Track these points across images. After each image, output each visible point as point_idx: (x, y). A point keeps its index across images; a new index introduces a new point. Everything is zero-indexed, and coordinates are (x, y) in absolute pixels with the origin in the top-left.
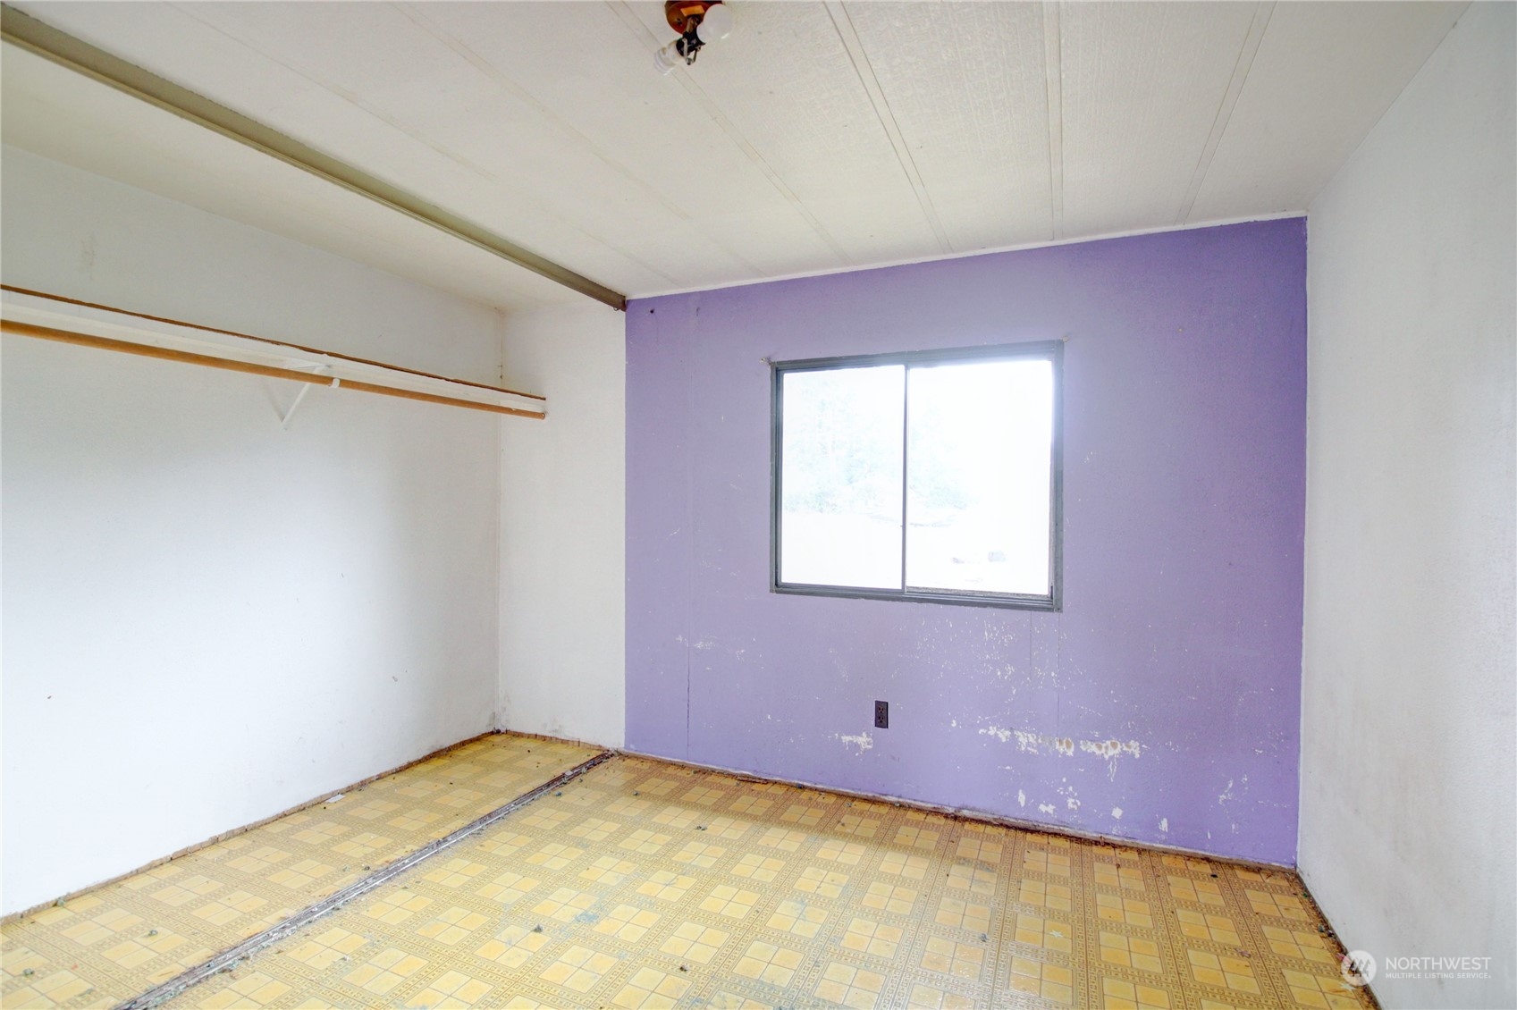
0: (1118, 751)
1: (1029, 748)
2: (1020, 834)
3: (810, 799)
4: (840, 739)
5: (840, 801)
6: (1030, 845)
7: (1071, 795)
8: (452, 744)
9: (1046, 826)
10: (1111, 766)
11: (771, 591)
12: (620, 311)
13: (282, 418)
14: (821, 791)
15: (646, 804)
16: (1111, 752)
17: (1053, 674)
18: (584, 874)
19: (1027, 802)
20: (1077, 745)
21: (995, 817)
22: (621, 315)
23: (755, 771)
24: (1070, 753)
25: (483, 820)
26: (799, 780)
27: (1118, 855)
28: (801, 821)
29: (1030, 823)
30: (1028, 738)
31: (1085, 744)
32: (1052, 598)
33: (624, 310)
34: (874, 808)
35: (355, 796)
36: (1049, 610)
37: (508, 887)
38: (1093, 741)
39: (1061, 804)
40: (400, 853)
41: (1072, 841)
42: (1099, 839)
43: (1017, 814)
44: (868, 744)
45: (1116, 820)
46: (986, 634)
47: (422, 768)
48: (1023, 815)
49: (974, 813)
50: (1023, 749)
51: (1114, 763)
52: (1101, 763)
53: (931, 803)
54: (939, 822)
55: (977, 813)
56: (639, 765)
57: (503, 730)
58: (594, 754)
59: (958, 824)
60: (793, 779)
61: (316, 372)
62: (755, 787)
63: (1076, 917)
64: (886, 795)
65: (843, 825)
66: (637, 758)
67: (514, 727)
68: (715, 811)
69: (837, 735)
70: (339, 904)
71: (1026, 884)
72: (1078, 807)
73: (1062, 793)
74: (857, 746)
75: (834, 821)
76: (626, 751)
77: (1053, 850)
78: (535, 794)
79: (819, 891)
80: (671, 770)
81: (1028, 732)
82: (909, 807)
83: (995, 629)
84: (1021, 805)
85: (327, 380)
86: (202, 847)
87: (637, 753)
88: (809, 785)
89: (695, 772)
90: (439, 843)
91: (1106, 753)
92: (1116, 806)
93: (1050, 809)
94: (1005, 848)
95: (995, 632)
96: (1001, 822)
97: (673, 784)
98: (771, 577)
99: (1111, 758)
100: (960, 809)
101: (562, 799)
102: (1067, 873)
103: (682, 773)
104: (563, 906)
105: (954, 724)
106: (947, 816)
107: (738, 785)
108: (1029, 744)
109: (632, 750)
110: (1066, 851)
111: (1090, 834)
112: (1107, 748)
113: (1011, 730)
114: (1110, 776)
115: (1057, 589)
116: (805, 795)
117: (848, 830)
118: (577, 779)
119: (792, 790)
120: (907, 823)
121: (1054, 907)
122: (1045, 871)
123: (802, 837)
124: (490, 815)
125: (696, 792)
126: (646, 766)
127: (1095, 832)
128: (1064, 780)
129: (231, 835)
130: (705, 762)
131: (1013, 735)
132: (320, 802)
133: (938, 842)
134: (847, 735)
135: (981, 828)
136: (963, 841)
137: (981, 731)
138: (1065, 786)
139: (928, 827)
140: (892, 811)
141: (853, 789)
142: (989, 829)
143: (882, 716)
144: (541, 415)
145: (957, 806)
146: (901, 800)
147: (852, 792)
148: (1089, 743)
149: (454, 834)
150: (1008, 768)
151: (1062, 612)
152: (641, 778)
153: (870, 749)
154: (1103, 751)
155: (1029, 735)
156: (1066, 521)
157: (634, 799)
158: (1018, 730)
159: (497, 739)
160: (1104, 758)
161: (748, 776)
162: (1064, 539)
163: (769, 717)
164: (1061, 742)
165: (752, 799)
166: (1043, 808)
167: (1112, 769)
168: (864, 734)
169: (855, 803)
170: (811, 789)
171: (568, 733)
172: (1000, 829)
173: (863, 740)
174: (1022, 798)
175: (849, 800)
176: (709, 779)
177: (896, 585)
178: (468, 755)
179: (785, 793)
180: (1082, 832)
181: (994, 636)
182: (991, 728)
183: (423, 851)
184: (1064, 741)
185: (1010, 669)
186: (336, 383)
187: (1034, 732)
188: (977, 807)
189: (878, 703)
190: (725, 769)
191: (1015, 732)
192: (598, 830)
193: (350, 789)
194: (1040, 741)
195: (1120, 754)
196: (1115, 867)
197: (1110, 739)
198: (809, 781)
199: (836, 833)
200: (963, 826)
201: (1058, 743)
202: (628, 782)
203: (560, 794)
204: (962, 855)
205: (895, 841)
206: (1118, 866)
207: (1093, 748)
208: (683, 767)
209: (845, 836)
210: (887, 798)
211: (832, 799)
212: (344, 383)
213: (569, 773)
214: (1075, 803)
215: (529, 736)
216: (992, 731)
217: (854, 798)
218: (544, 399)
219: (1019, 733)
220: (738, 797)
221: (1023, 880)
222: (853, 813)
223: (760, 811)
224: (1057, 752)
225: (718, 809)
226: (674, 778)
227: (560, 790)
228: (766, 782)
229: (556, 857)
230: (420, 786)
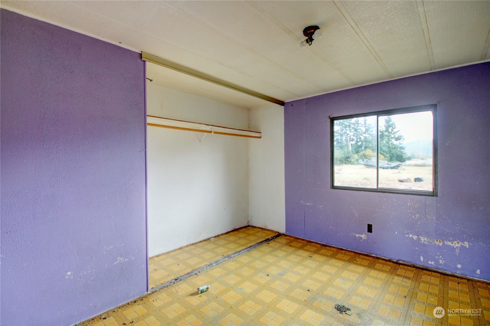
0: (460, 245)
1: (424, 242)
2: (421, 270)
3: (345, 253)
4: (355, 235)
5: (355, 254)
6: (424, 274)
7: (441, 259)
8: (238, 228)
9: (431, 269)
10: (457, 250)
11: (331, 188)
12: (282, 106)
13: (200, 142)
14: (349, 251)
15: (293, 249)
16: (457, 245)
17: (434, 218)
18: (278, 264)
19: (424, 260)
20: (443, 242)
21: (412, 264)
22: (283, 107)
23: (326, 243)
24: (441, 244)
25: (249, 247)
26: (341, 247)
27: (459, 280)
28: (342, 259)
29: (425, 267)
30: (424, 238)
31: (447, 242)
32: (434, 192)
33: (283, 106)
34: (367, 258)
35: (217, 239)
36: (433, 196)
37: (258, 264)
38: (450, 241)
39: (437, 262)
40: (230, 253)
41: (441, 274)
42: (452, 275)
43: (420, 264)
44: (365, 237)
45: (459, 268)
46: (408, 203)
47: (231, 233)
48: (422, 264)
49: (404, 262)
50: (422, 242)
51: (458, 249)
52: (453, 249)
53: (388, 258)
54: (391, 264)
55: (405, 262)
56: (290, 238)
57: (251, 225)
58: (277, 234)
59: (397, 265)
60: (339, 246)
61: (208, 130)
62: (327, 248)
63: (440, 295)
64: (371, 254)
65: (357, 261)
66: (289, 236)
67: (254, 225)
68: (314, 253)
69: (354, 234)
70: (218, 263)
71: (421, 284)
72: (444, 263)
73: (437, 258)
74: (361, 238)
75: (353, 260)
76: (286, 234)
77: (433, 276)
78: (262, 243)
79: (349, 278)
80: (300, 240)
81: (424, 237)
82: (380, 259)
83: (412, 202)
84: (421, 261)
85: (211, 132)
86: (185, 247)
87: (289, 235)
88: (345, 249)
89: (307, 242)
90: (239, 252)
91: (455, 245)
92: (459, 264)
93: (433, 263)
94: (415, 273)
95: (411, 203)
96: (413, 266)
97: (301, 244)
98: (331, 184)
99: (457, 247)
100: (398, 261)
101: (270, 245)
102: (438, 283)
103: (304, 242)
104: (274, 271)
105: (396, 233)
106: (394, 262)
107: (321, 247)
108: (424, 241)
109: (288, 234)
110: (438, 277)
111: (448, 273)
112: (455, 244)
113: (418, 236)
114: (457, 253)
115: (436, 189)
116: (343, 252)
117: (358, 263)
118: (273, 240)
119: (339, 250)
120: (379, 263)
121: (432, 292)
122: (429, 281)
123: (343, 263)
124: (251, 246)
125: (308, 247)
126: (292, 239)
127: (450, 272)
128: (438, 254)
129: (190, 245)
130: (310, 239)
131: (418, 238)
132: (208, 239)
133: (390, 269)
134: (357, 234)
135: (406, 267)
136: (399, 270)
137: (406, 236)
138: (439, 256)
139: (386, 265)
140: (374, 259)
141: (360, 251)
142: (409, 268)
143: (370, 228)
144: (260, 137)
145: (397, 259)
146: (377, 256)
147: (360, 252)
148: (448, 242)
149: (243, 250)
150: (417, 248)
151: (437, 197)
152: (291, 242)
153: (366, 239)
154: (454, 244)
155: (425, 238)
156: (439, 166)
157: (290, 247)
158: (421, 236)
159: (250, 228)
160: (454, 247)
161: (325, 245)
162: (438, 172)
163: (331, 227)
164: (437, 241)
165: (326, 251)
166: (430, 262)
167: (457, 251)
168: (364, 234)
169: (360, 255)
170: (345, 250)
171: (269, 228)
172: (413, 268)
173: (363, 236)
174: (422, 259)
175: (358, 255)
176: (312, 244)
177: (375, 187)
178: (243, 231)
179: (337, 250)
180: (445, 272)
181: (411, 204)
182: (410, 235)
183: (236, 253)
184: (438, 241)
185: (417, 216)
186: (213, 132)
187: (427, 237)
188: (405, 260)
189: (368, 225)
190: (317, 242)
191: (419, 237)
192: (281, 253)
193: (215, 237)
194: (429, 240)
195: (460, 246)
196: (457, 284)
197: (457, 241)
198: (344, 248)
199: (354, 263)
200: (399, 266)
201: (436, 241)
202: (287, 242)
203: (269, 243)
204: (399, 274)
205: (375, 267)
206: (458, 283)
207: (450, 243)
208: (303, 240)
209: (357, 264)
210: (372, 255)
211: (353, 254)
212: (215, 133)
213: (271, 238)
214: (443, 262)
215: (258, 228)
216: (411, 236)
217: (360, 254)
218: (261, 133)
219: (421, 237)
220: (321, 250)
221: (421, 283)
222: (360, 258)
223: (329, 254)
224: (436, 244)
225: (316, 252)
226: (301, 243)
227: (269, 242)
228: (330, 247)
229: (270, 259)
230: (232, 238)
